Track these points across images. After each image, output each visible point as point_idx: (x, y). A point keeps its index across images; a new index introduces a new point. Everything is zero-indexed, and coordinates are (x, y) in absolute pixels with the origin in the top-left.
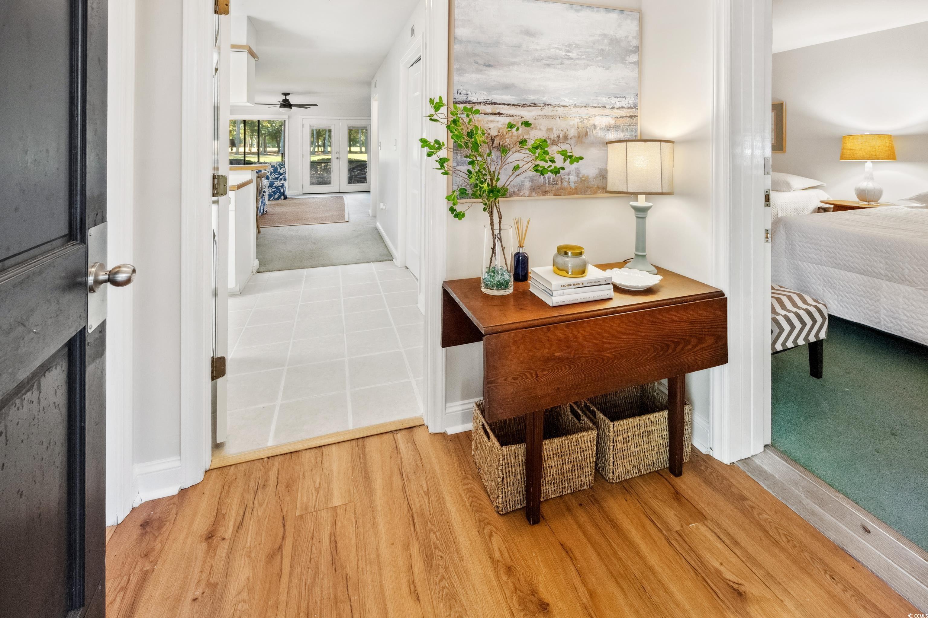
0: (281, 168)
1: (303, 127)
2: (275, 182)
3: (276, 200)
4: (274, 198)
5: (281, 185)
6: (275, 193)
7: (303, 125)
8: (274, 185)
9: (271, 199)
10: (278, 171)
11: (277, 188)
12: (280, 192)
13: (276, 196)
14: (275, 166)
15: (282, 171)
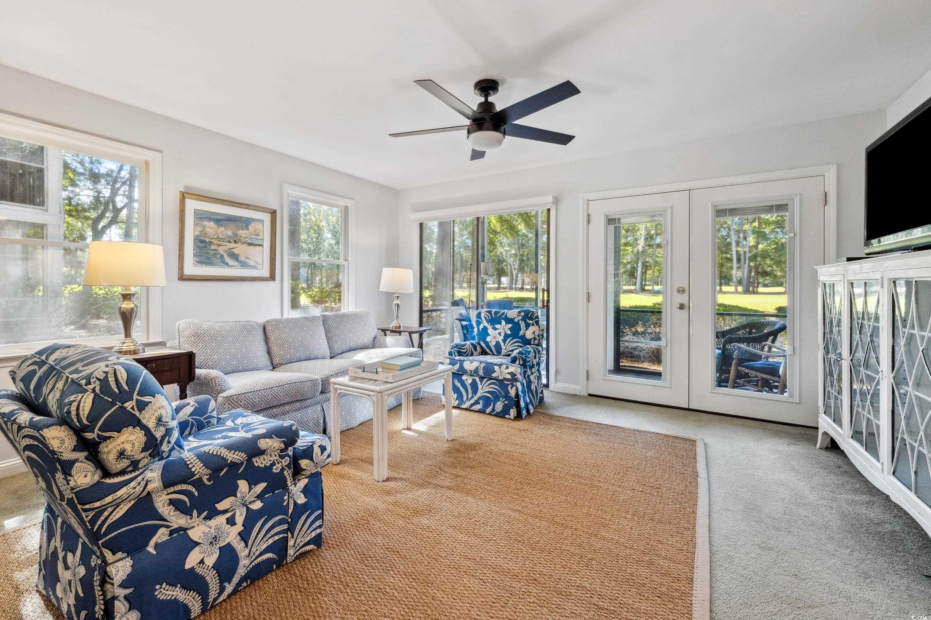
0: (528, 326)
1: (589, 222)
2: (496, 368)
3: (498, 415)
4: (493, 409)
5: (509, 377)
6: (496, 397)
7: (589, 216)
8: (494, 375)
9: (488, 410)
10: (521, 333)
11: (501, 382)
12: (507, 396)
13: (499, 407)
14: (516, 320)
15: (529, 335)
